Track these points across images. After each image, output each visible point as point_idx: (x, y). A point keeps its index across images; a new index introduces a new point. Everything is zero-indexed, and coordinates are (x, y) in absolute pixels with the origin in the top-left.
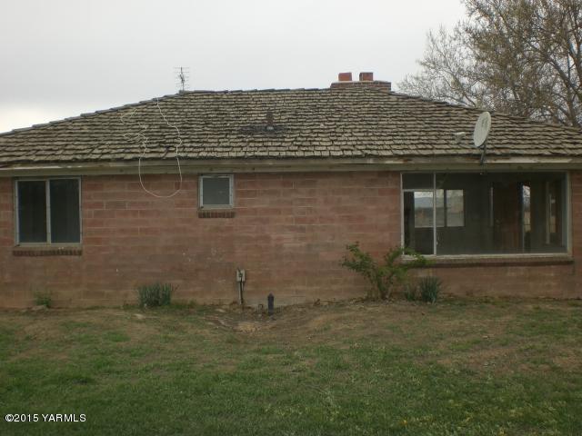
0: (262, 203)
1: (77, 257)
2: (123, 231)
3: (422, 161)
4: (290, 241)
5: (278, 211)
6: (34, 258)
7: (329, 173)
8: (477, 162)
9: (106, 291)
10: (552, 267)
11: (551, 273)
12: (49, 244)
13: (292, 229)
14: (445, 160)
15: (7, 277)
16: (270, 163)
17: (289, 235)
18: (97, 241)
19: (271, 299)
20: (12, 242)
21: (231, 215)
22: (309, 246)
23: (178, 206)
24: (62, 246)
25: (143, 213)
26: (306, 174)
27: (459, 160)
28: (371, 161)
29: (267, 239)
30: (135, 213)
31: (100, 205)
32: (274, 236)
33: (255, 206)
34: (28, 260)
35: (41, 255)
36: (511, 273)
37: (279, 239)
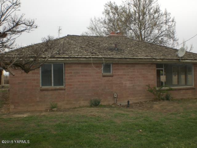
0: (121, 72)
1: (63, 91)
2: (79, 82)
3: (166, 60)
4: (128, 84)
5: (125, 75)
6: (48, 92)
7: (138, 63)
8: (178, 61)
9: (73, 102)
10: (191, 90)
11: (190, 91)
12: (53, 87)
13: (129, 80)
14: (171, 60)
15: (38, 99)
16: (128, 60)
17: (128, 82)
18: (71, 85)
19: (128, 102)
20: (39, 86)
21: (112, 76)
22: (133, 86)
23: (96, 73)
24: (58, 87)
25: (85, 76)
26: (132, 64)
27: (174, 60)
28: (154, 60)
29: (122, 83)
30: (83, 76)
31: (71, 73)
32: (124, 83)
33: (119, 73)
34: (46, 93)
35: (51, 91)
36: (182, 92)
37: (125, 84)
